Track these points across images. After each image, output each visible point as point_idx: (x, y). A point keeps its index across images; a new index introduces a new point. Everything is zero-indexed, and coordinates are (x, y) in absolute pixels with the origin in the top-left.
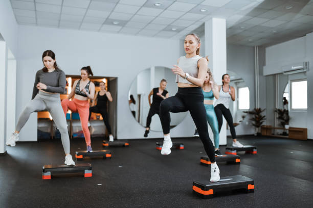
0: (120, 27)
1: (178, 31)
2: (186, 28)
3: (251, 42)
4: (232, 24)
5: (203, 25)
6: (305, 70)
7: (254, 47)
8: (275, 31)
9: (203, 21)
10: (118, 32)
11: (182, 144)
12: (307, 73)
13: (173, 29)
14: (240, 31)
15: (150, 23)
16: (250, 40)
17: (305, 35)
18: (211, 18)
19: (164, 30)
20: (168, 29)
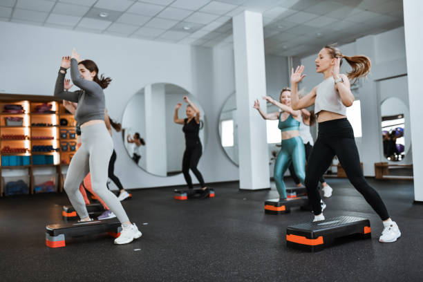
0: (110, 23)
1: (192, 31)
2: (205, 25)
3: (285, 50)
4: (269, 21)
5: (230, 21)
6: (357, 86)
7: (287, 58)
8: (319, 34)
9: (230, 15)
10: (103, 32)
11: (212, 190)
12: (360, 90)
13: (186, 28)
14: (276, 32)
15: (154, 17)
16: (285, 47)
17: (354, 41)
18: (243, 11)
19: (172, 29)
20: (178, 28)
